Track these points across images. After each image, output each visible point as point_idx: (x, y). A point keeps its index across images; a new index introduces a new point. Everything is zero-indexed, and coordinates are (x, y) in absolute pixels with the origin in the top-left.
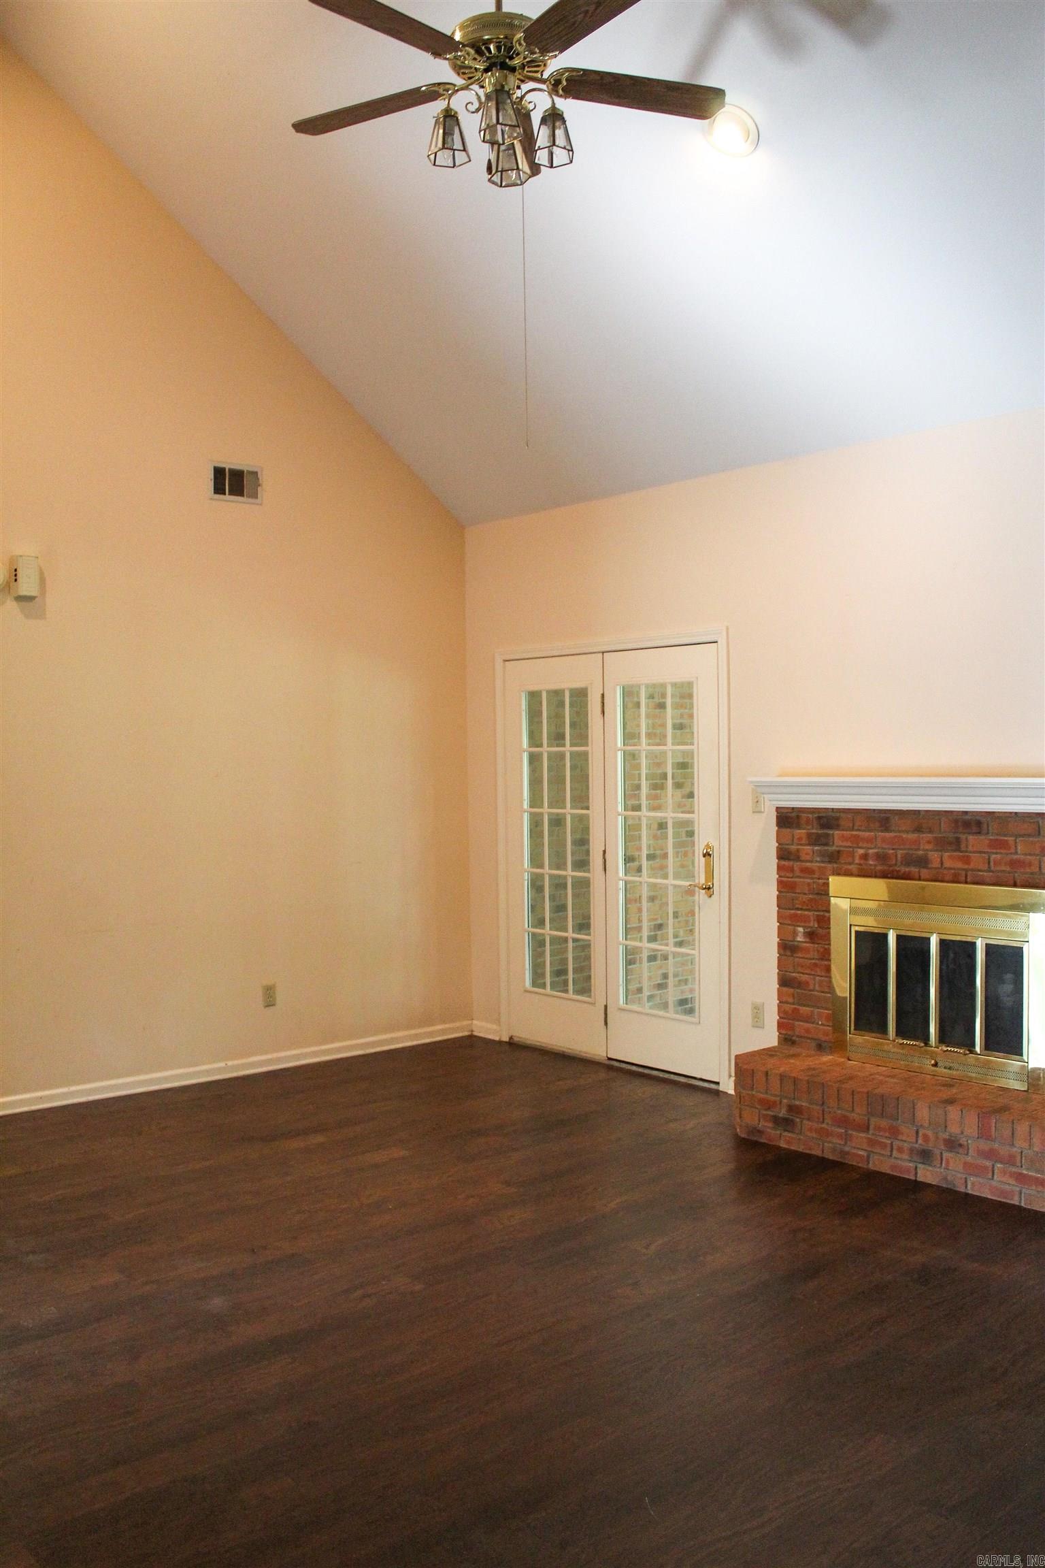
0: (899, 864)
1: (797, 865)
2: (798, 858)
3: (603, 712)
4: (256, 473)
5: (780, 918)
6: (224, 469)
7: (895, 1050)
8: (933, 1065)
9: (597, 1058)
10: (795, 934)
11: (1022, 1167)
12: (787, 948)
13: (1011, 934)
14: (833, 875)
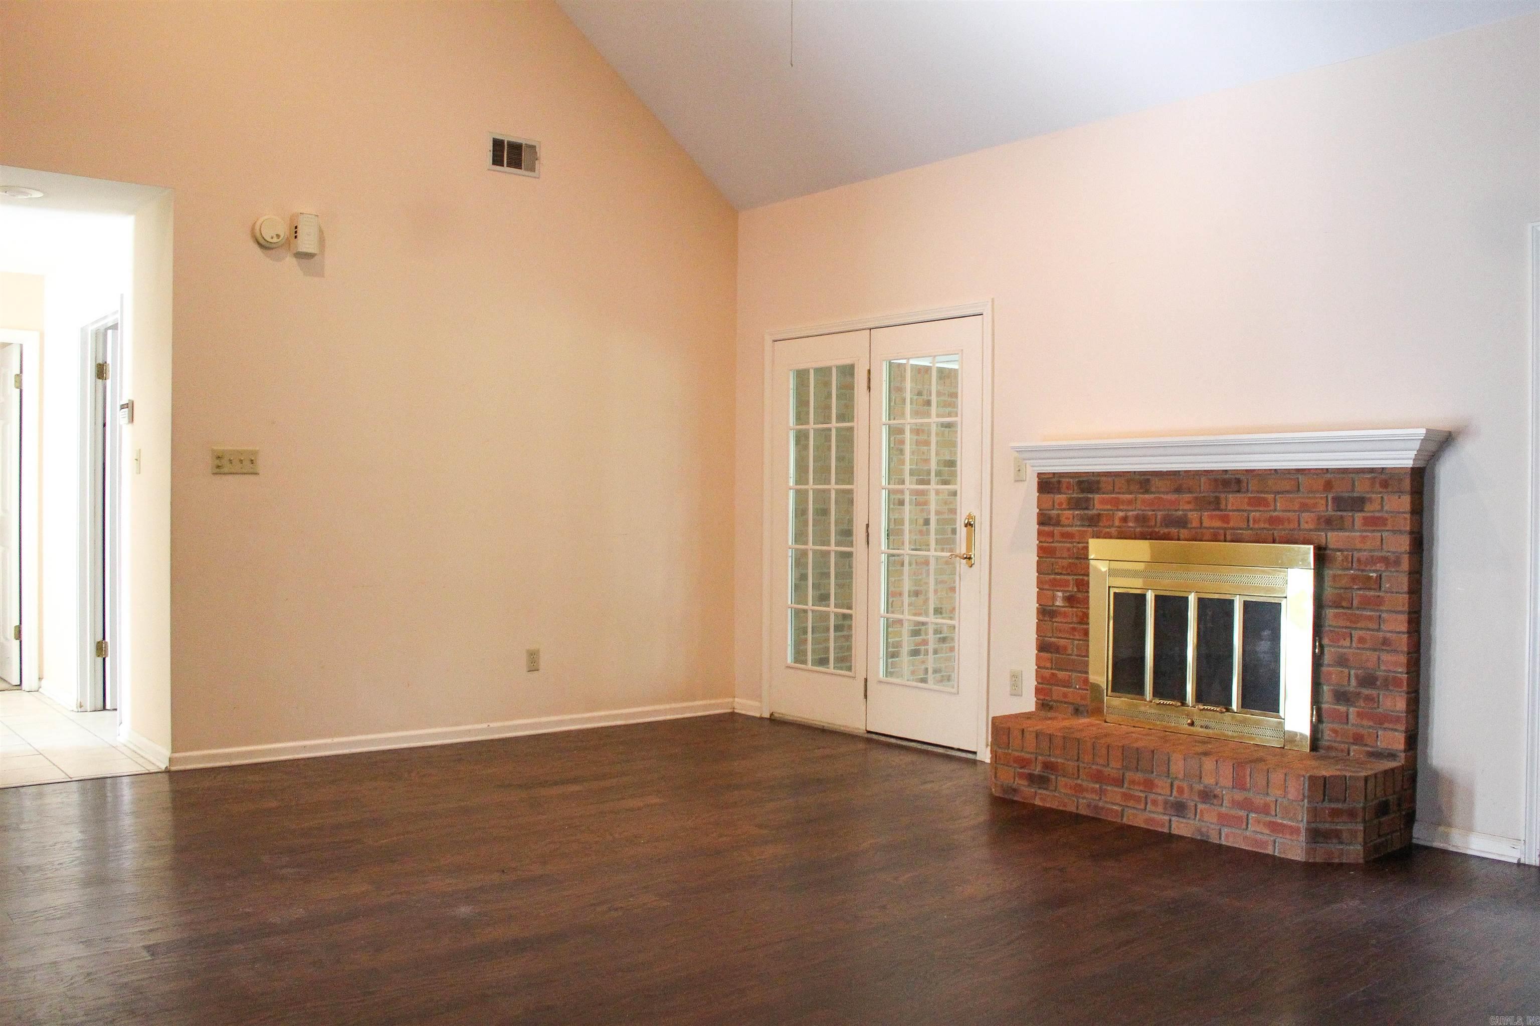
0: (1158, 524)
1: (1057, 530)
2: (1058, 523)
3: (869, 388)
4: (534, 147)
5: (1040, 584)
6: (502, 142)
7: (1153, 711)
8: (1189, 724)
9: (856, 732)
10: (1054, 598)
11: (1276, 815)
12: (1045, 613)
13: (1268, 590)
14: (1093, 537)
